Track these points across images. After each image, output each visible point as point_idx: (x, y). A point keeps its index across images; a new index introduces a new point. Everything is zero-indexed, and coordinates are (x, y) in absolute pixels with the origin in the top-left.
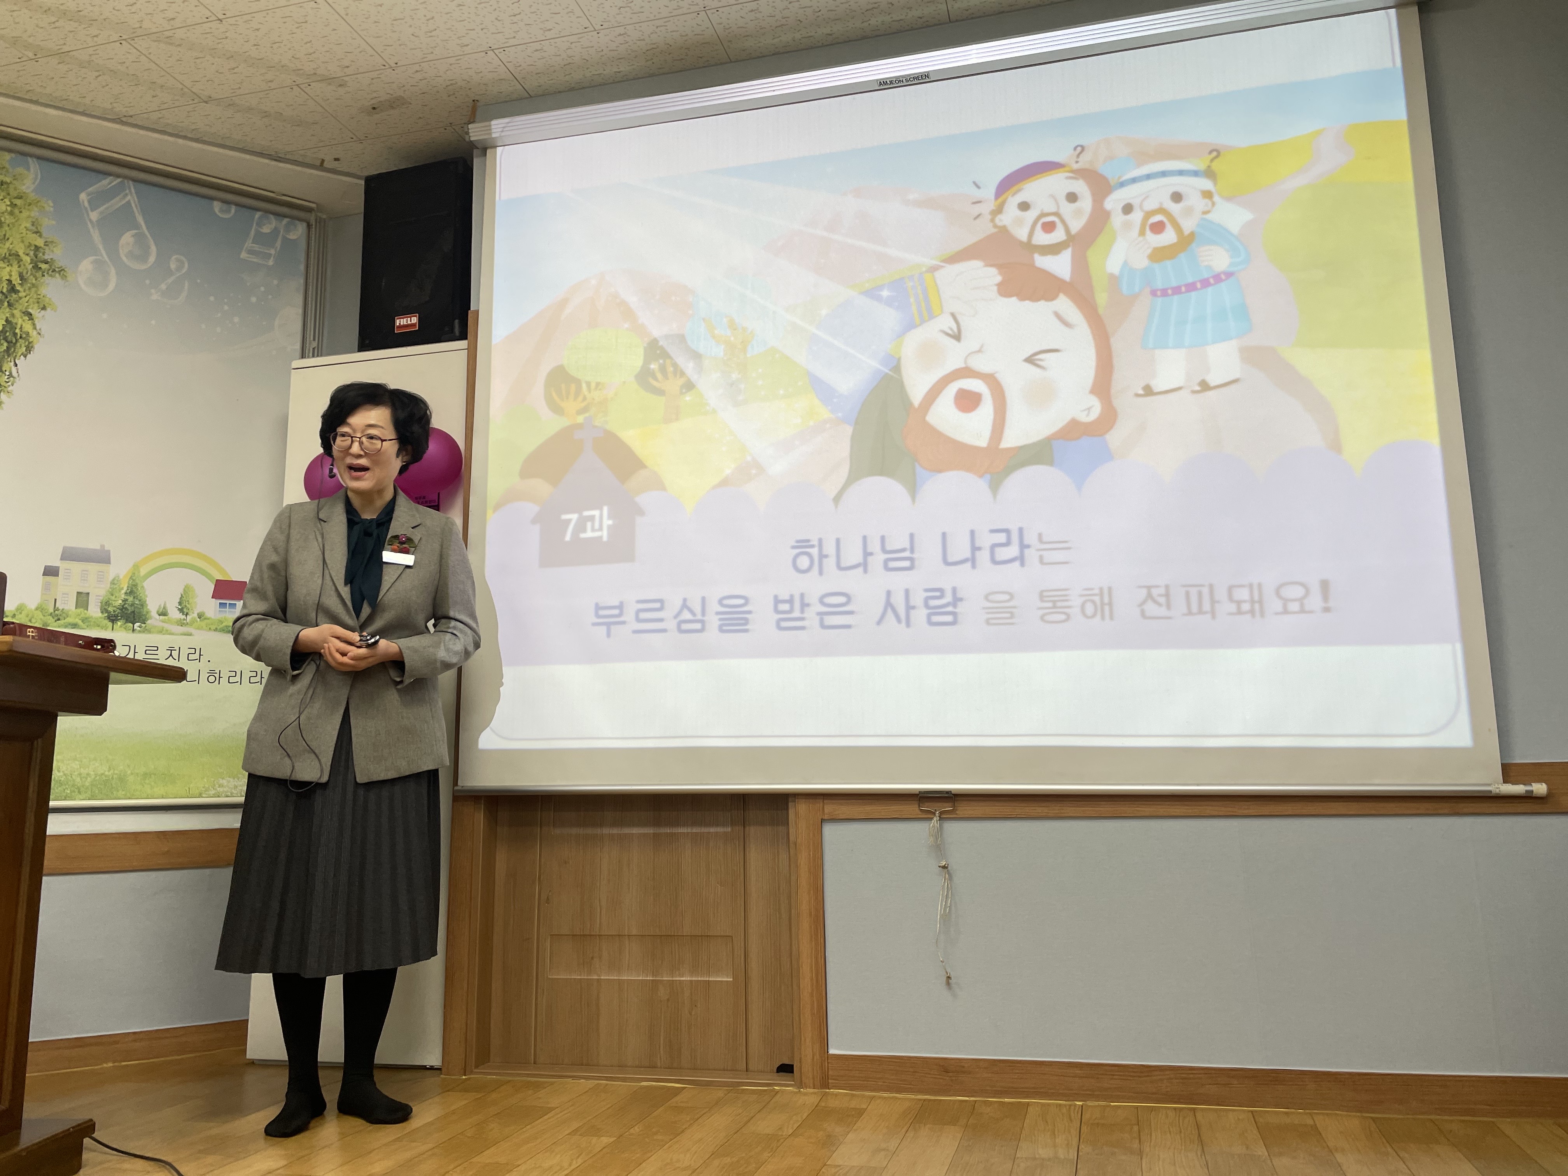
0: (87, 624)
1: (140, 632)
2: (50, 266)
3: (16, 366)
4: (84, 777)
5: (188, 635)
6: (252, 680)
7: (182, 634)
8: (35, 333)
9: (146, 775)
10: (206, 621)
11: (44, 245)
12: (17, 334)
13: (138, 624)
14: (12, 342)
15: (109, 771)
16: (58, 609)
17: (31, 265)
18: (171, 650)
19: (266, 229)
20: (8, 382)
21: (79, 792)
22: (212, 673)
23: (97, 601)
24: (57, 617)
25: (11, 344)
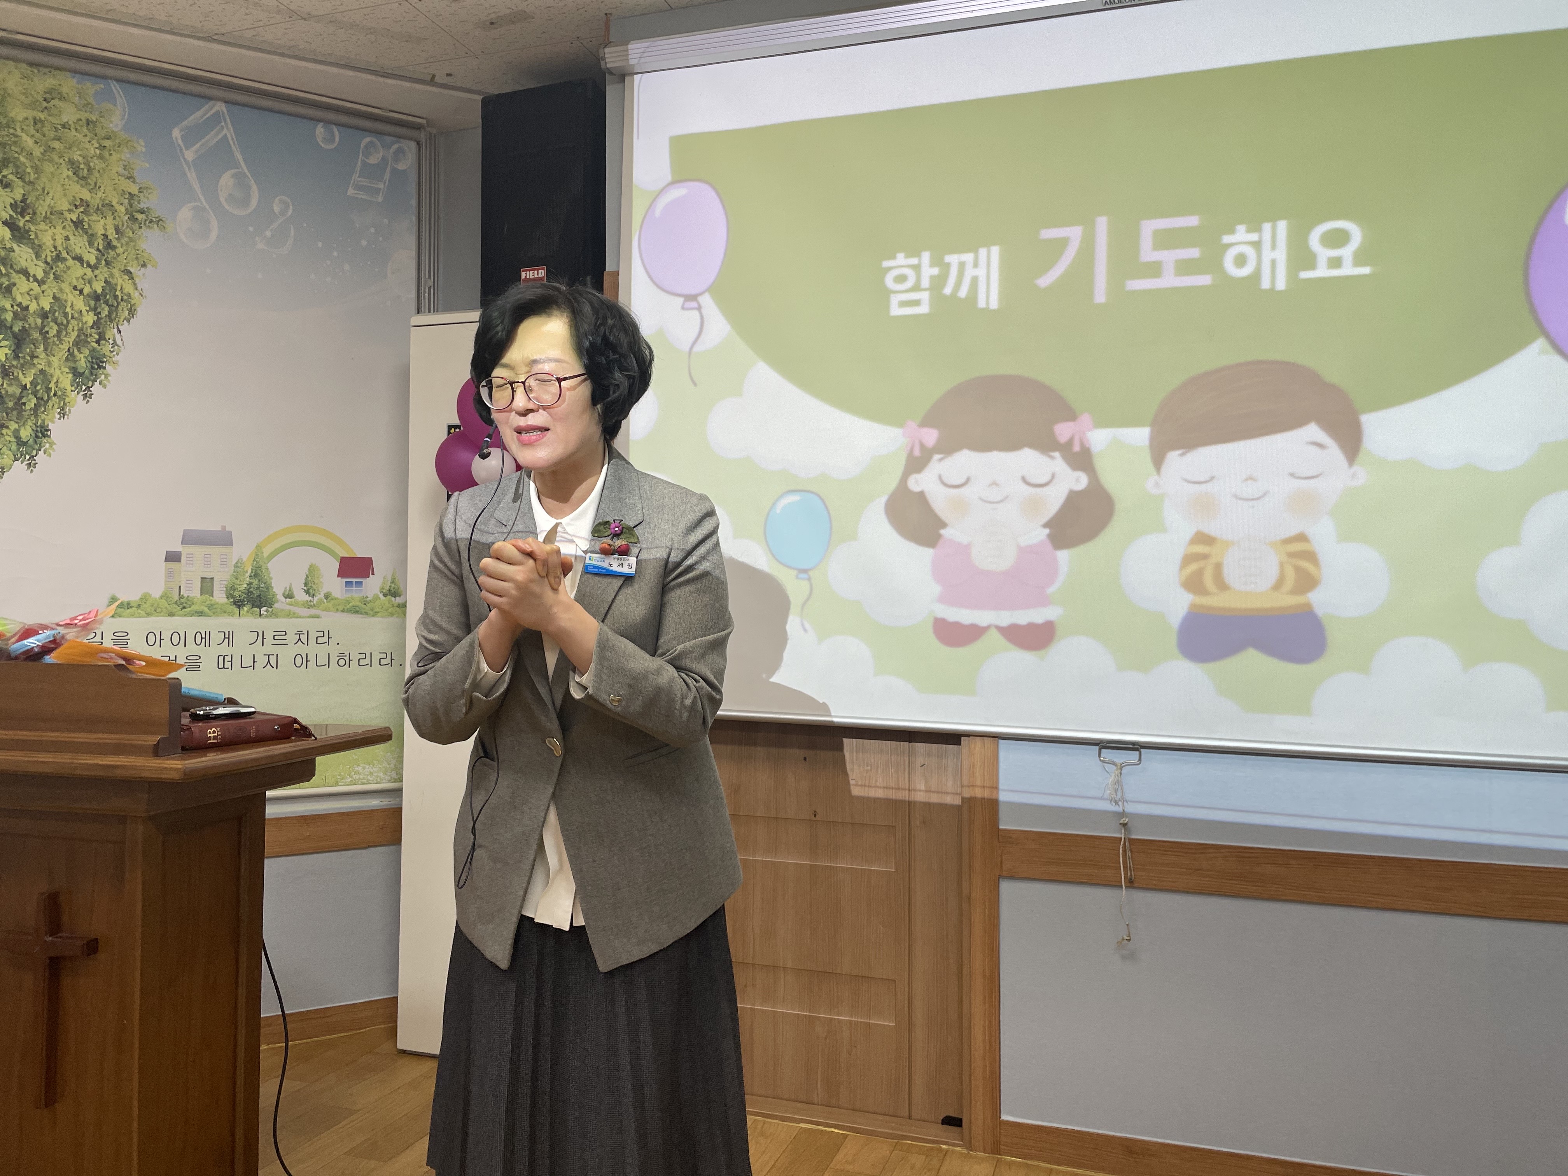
0: (213, 611)
1: (267, 617)
2: (147, 216)
3: (120, 332)
5: (316, 618)
6: (383, 662)
7: (309, 617)
8: (137, 294)
10: (332, 601)
11: (139, 192)
12: (117, 296)
13: (264, 609)
14: (113, 306)
16: (183, 597)
17: (127, 216)
18: (300, 634)
19: (373, 160)
20: (112, 352)
22: (341, 656)
23: (222, 586)
24: (183, 605)
25: (114, 309)
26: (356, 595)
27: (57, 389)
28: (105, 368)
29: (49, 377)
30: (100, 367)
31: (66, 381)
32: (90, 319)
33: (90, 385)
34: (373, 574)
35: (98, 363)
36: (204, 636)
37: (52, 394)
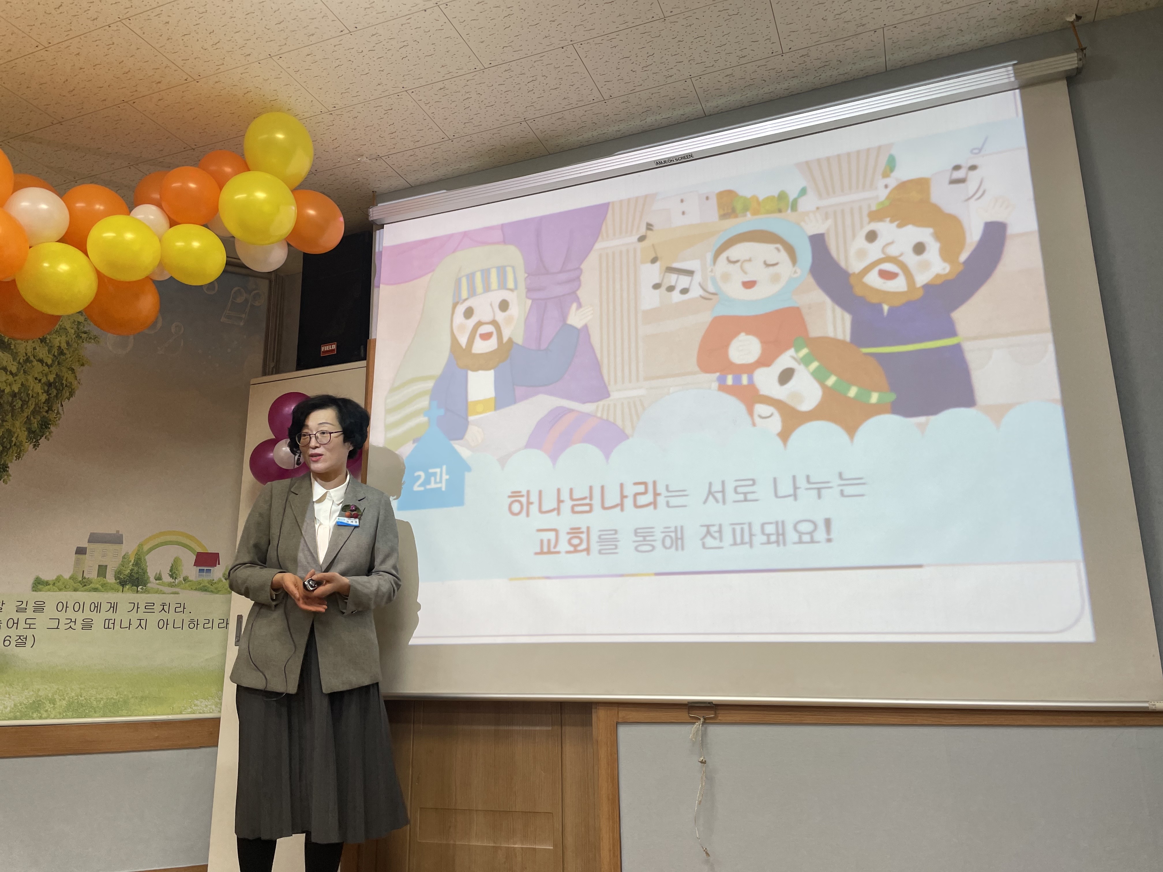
0: (104, 588)
1: (142, 593)
2: (88, 336)
3: (62, 406)
4: (98, 701)
5: (176, 594)
6: (221, 626)
7: (171, 593)
8: (76, 382)
9: (143, 698)
10: (189, 583)
11: (85, 321)
12: (63, 384)
13: (140, 587)
14: (60, 390)
15: (116, 696)
16: (85, 578)
17: (74, 336)
18: (164, 605)
19: (240, 300)
20: (55, 418)
21: (95, 712)
22: (192, 621)
23: (112, 571)
24: (84, 584)
25: (59, 391)
26: (205, 578)
27: (16, 441)
28: (50, 428)
29: (12, 433)
30: (46, 427)
31: (23, 435)
32: (43, 397)
33: (39, 439)
34: (219, 564)
35: (45, 425)
36: (96, 606)
37: (13, 444)
